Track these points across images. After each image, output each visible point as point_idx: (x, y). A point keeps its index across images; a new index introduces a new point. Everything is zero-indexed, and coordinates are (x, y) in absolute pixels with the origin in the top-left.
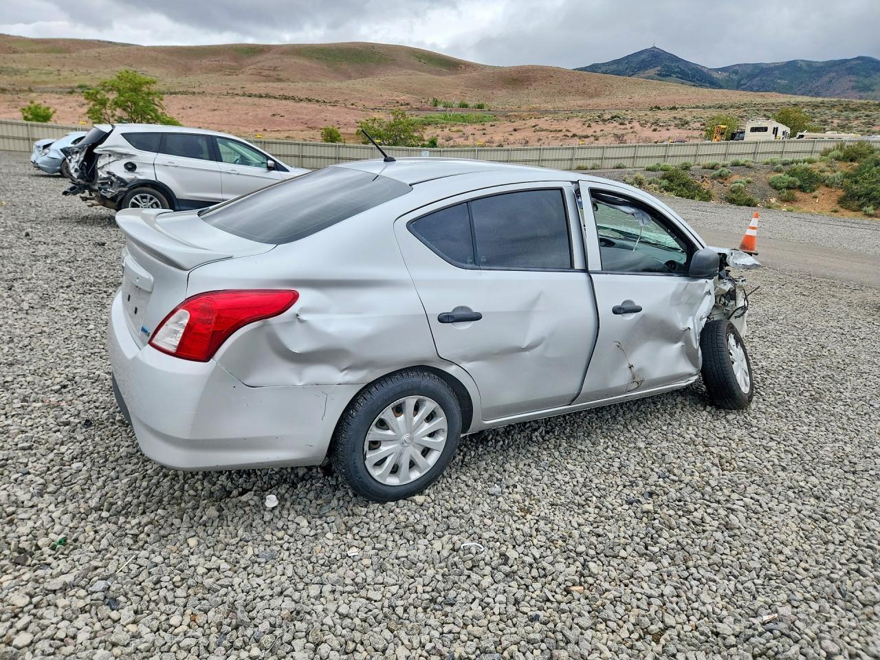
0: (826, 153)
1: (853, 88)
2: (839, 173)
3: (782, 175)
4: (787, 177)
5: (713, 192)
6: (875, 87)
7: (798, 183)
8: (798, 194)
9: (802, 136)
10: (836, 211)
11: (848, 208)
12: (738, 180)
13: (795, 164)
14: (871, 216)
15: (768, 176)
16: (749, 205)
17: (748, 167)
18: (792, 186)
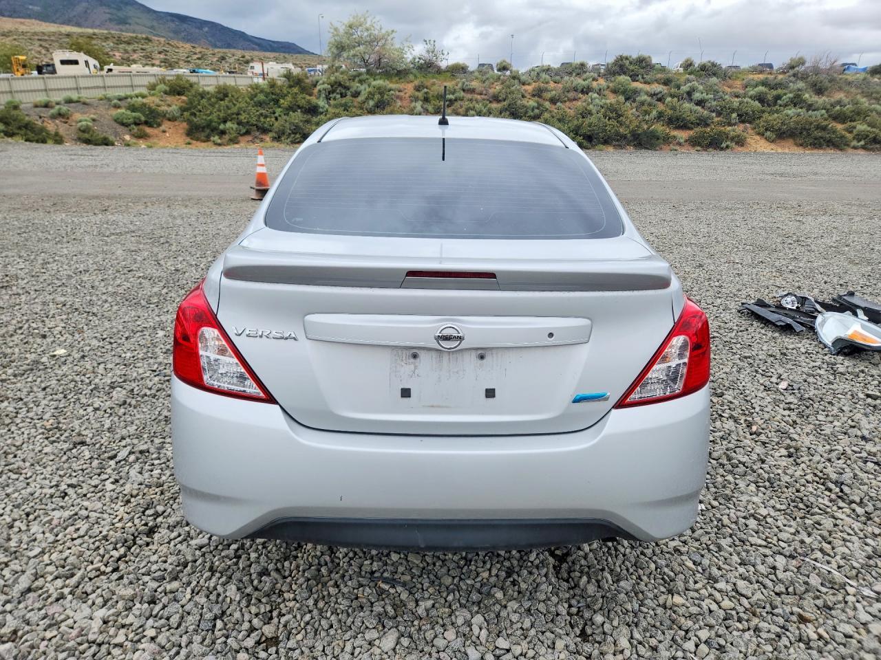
0: (152, 87)
1: (110, 20)
2: (174, 107)
3: (123, 110)
4: (129, 112)
5: (62, 131)
6: (130, 21)
7: (143, 119)
8: (148, 130)
9: (110, 70)
10: (189, 144)
11: (198, 139)
12: (81, 118)
13: (129, 100)
14: (220, 145)
15: (110, 112)
16: (107, 145)
17: (84, 103)
18: (138, 121)
